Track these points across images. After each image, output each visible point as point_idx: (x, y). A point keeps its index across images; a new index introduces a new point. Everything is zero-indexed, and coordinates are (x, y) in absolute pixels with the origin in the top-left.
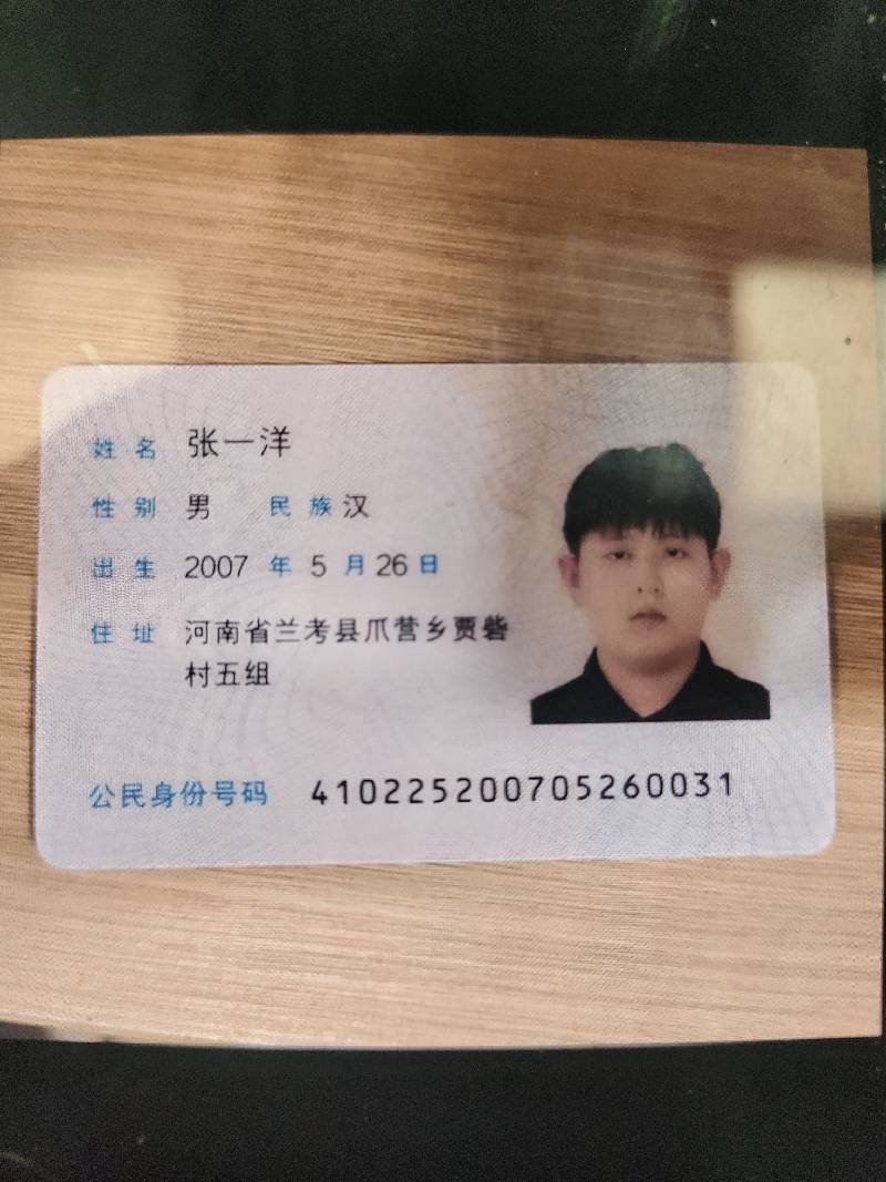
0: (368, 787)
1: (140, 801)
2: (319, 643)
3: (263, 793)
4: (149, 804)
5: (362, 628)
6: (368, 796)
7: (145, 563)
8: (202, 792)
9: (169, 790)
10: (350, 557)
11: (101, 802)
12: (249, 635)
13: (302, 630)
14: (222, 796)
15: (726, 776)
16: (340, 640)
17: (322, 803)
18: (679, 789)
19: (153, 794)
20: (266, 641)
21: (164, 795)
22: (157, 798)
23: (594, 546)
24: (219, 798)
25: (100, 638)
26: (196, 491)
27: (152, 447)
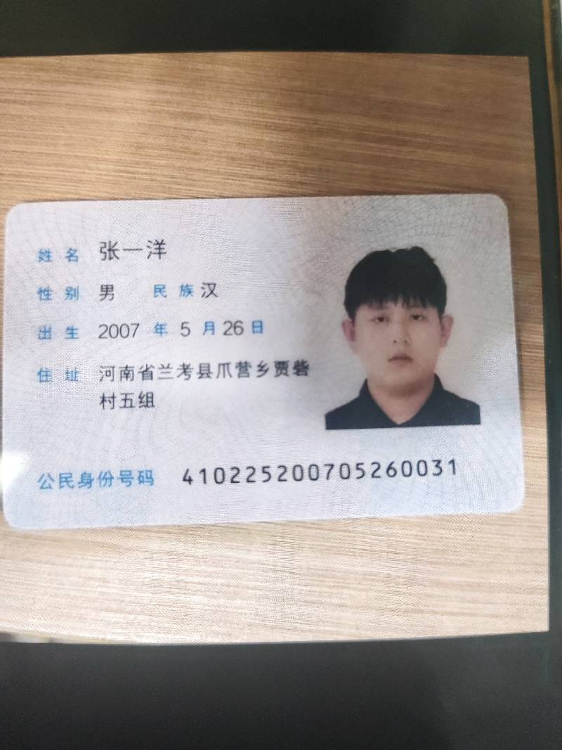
0: (219, 473)
1: (71, 484)
2: (186, 379)
3: (151, 478)
4: (77, 486)
5: (214, 369)
6: (220, 478)
7: (73, 329)
8: (112, 478)
9: (90, 476)
10: (206, 323)
11: (46, 485)
12: (141, 375)
13: (175, 371)
14: (125, 480)
15: (452, 462)
16: (200, 377)
17: (190, 483)
18: (422, 470)
19: (79, 480)
20: (152, 379)
21: (87, 480)
22: (82, 482)
23: (365, 314)
24: (123, 481)
25: (44, 378)
26: (105, 282)
27: (77, 254)
